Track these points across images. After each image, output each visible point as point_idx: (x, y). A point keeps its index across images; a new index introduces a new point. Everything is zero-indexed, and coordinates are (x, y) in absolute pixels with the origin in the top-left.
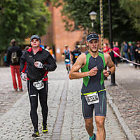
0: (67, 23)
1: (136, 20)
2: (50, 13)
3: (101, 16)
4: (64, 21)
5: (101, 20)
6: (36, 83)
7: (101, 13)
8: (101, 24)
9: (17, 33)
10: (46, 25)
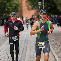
0: (28, 7)
1: (58, 5)
2: (21, 2)
3: (43, 4)
4: (27, 6)
5: (43, 5)
6: (14, 37)
7: (43, 2)
8: (43, 7)
9: (6, 11)
10: (19, 8)
